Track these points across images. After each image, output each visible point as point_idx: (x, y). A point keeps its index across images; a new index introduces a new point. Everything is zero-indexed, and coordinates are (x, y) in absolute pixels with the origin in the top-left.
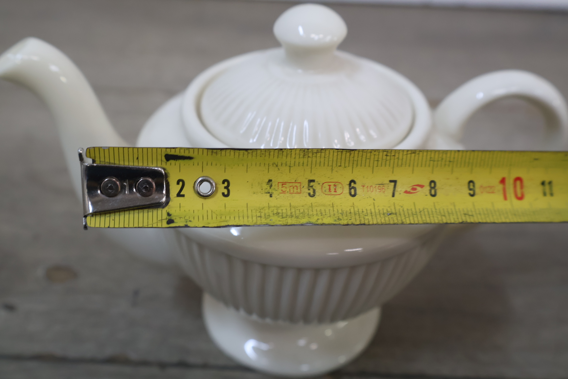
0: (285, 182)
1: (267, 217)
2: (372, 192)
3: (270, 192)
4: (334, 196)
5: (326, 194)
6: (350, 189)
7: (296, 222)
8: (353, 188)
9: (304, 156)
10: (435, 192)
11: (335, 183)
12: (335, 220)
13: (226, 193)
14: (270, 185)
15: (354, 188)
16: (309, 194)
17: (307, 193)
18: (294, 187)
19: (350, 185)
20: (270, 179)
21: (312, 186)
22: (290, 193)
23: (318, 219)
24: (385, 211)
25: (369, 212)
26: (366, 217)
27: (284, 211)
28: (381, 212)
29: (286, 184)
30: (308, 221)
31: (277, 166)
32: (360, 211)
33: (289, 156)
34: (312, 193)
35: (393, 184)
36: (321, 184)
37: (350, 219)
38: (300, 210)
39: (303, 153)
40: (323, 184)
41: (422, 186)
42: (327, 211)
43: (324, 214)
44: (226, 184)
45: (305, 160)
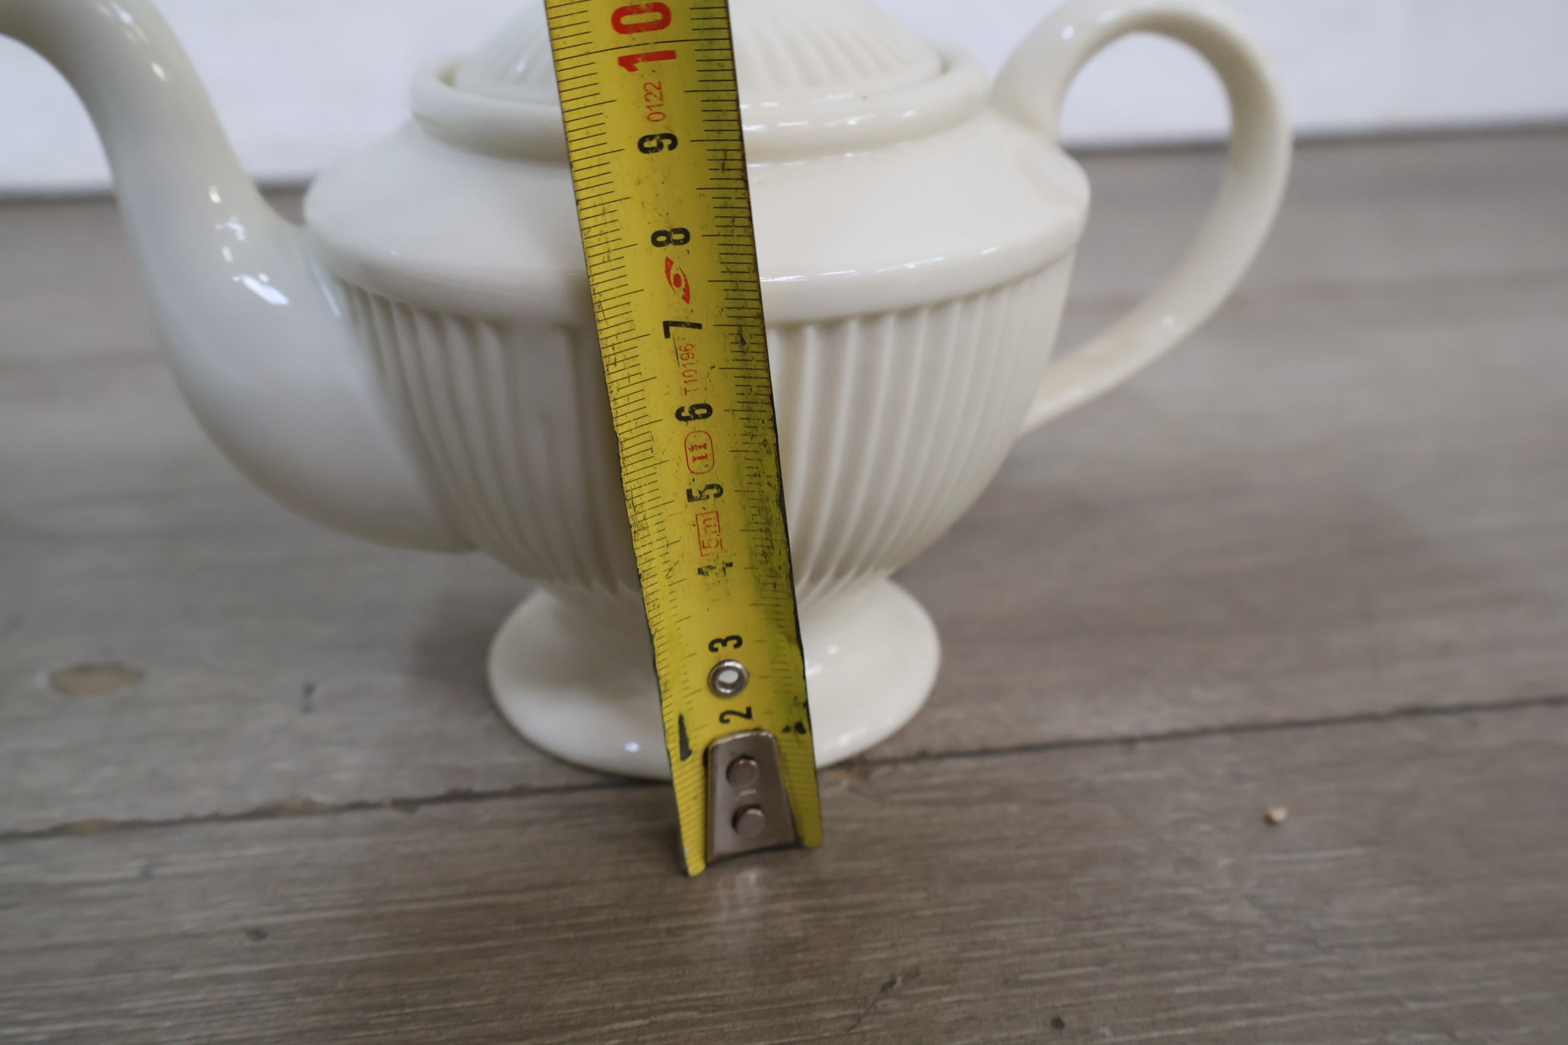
0: (699, 543)
1: (773, 573)
2: (696, 372)
3: (722, 566)
4: (714, 450)
5: (714, 464)
6: (696, 417)
7: (779, 526)
8: (692, 411)
9: (644, 529)
10: (677, 231)
11: (688, 450)
12: (769, 452)
13: (735, 642)
14: (708, 570)
15: (693, 408)
16: (717, 496)
17: (716, 499)
18: (707, 526)
19: (687, 419)
20: (697, 571)
21: (700, 492)
22: (720, 532)
23: (769, 484)
24: (736, 348)
25: (741, 381)
26: (755, 389)
27: (758, 542)
28: (739, 355)
29: (703, 542)
30: (775, 503)
31: (671, 569)
32: (741, 398)
33: (649, 556)
34: (715, 491)
35: (672, 329)
36: (694, 476)
37: (763, 422)
38: (754, 513)
39: (640, 532)
40: (692, 472)
41: (669, 263)
42: (750, 463)
43: (755, 471)
44: (718, 645)
45: (651, 522)
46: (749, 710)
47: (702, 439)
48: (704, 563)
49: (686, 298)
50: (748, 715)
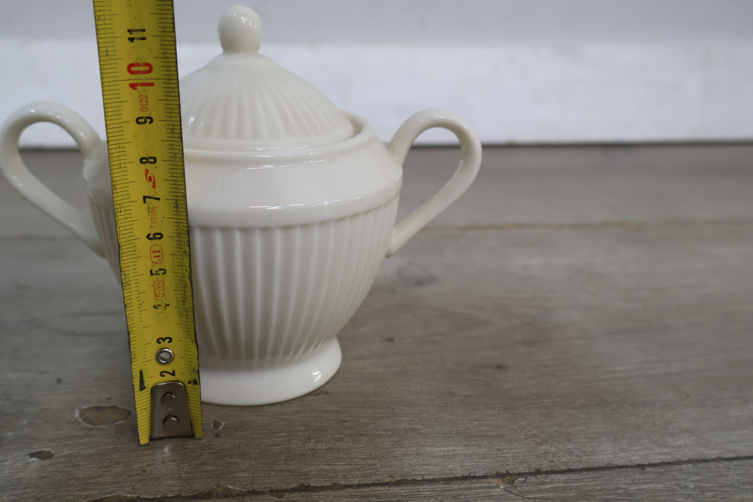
0: (155, 294)
1: (186, 310)
2: (157, 219)
3: (164, 305)
4: (163, 253)
5: (163, 260)
6: (156, 238)
7: (190, 289)
8: (154, 236)
9: (129, 285)
10: (151, 158)
11: (151, 252)
12: (186, 255)
13: (169, 340)
14: (158, 306)
15: (155, 234)
16: (164, 274)
17: (163, 275)
18: (159, 287)
19: (152, 239)
20: (153, 307)
21: (156, 272)
22: (164, 290)
23: (186, 270)
24: (175, 209)
25: (176, 224)
26: (182, 228)
27: (181, 296)
28: (176, 213)
29: (156, 294)
30: (188, 278)
31: (141, 304)
32: (175, 231)
33: (130, 297)
34: (163, 272)
35: (147, 200)
36: (154, 264)
37: (184, 242)
38: (179, 283)
39: (127, 286)
40: (153, 263)
41: (147, 171)
42: (178, 260)
43: (180, 264)
44: (161, 341)
45: (132, 282)
46: (174, 371)
47: (158, 248)
48: (156, 303)
49: (154, 186)
50: (173, 374)
